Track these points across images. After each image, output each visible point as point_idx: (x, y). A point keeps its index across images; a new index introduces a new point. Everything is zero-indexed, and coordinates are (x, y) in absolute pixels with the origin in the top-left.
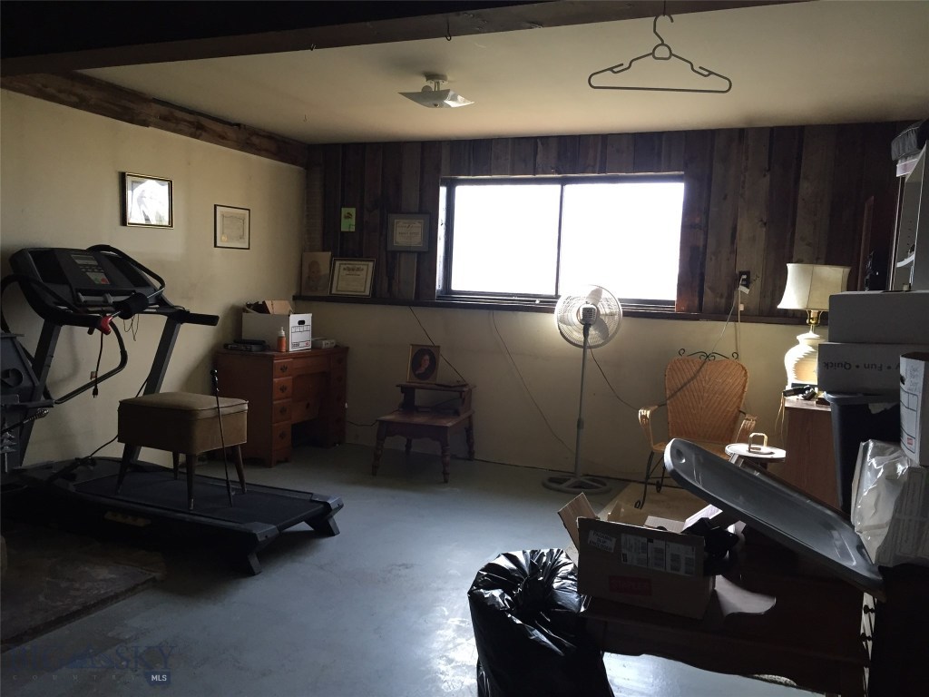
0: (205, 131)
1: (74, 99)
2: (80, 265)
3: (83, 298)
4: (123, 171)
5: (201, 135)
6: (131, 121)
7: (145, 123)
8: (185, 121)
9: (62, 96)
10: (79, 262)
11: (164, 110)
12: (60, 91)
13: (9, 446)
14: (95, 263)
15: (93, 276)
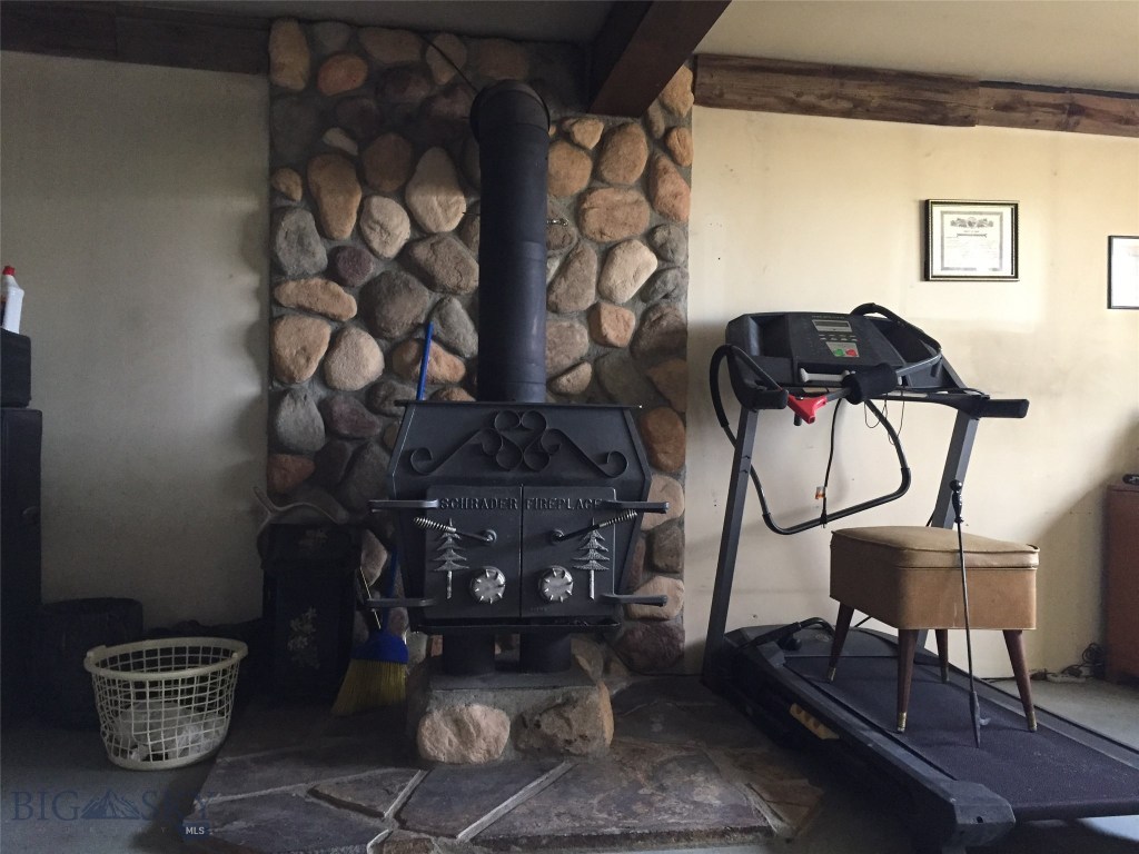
0: (1089, 116)
1: (845, 105)
2: (821, 332)
3: (806, 376)
4: (925, 198)
5: (1077, 123)
6: (943, 121)
7: (967, 121)
8: (1044, 105)
9: (824, 103)
10: (819, 328)
11: (1003, 95)
12: (823, 97)
13: (598, 561)
14: (849, 329)
15: (833, 346)
